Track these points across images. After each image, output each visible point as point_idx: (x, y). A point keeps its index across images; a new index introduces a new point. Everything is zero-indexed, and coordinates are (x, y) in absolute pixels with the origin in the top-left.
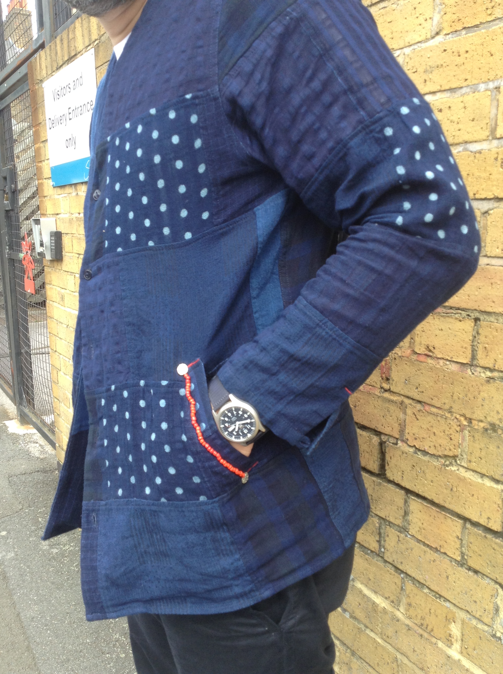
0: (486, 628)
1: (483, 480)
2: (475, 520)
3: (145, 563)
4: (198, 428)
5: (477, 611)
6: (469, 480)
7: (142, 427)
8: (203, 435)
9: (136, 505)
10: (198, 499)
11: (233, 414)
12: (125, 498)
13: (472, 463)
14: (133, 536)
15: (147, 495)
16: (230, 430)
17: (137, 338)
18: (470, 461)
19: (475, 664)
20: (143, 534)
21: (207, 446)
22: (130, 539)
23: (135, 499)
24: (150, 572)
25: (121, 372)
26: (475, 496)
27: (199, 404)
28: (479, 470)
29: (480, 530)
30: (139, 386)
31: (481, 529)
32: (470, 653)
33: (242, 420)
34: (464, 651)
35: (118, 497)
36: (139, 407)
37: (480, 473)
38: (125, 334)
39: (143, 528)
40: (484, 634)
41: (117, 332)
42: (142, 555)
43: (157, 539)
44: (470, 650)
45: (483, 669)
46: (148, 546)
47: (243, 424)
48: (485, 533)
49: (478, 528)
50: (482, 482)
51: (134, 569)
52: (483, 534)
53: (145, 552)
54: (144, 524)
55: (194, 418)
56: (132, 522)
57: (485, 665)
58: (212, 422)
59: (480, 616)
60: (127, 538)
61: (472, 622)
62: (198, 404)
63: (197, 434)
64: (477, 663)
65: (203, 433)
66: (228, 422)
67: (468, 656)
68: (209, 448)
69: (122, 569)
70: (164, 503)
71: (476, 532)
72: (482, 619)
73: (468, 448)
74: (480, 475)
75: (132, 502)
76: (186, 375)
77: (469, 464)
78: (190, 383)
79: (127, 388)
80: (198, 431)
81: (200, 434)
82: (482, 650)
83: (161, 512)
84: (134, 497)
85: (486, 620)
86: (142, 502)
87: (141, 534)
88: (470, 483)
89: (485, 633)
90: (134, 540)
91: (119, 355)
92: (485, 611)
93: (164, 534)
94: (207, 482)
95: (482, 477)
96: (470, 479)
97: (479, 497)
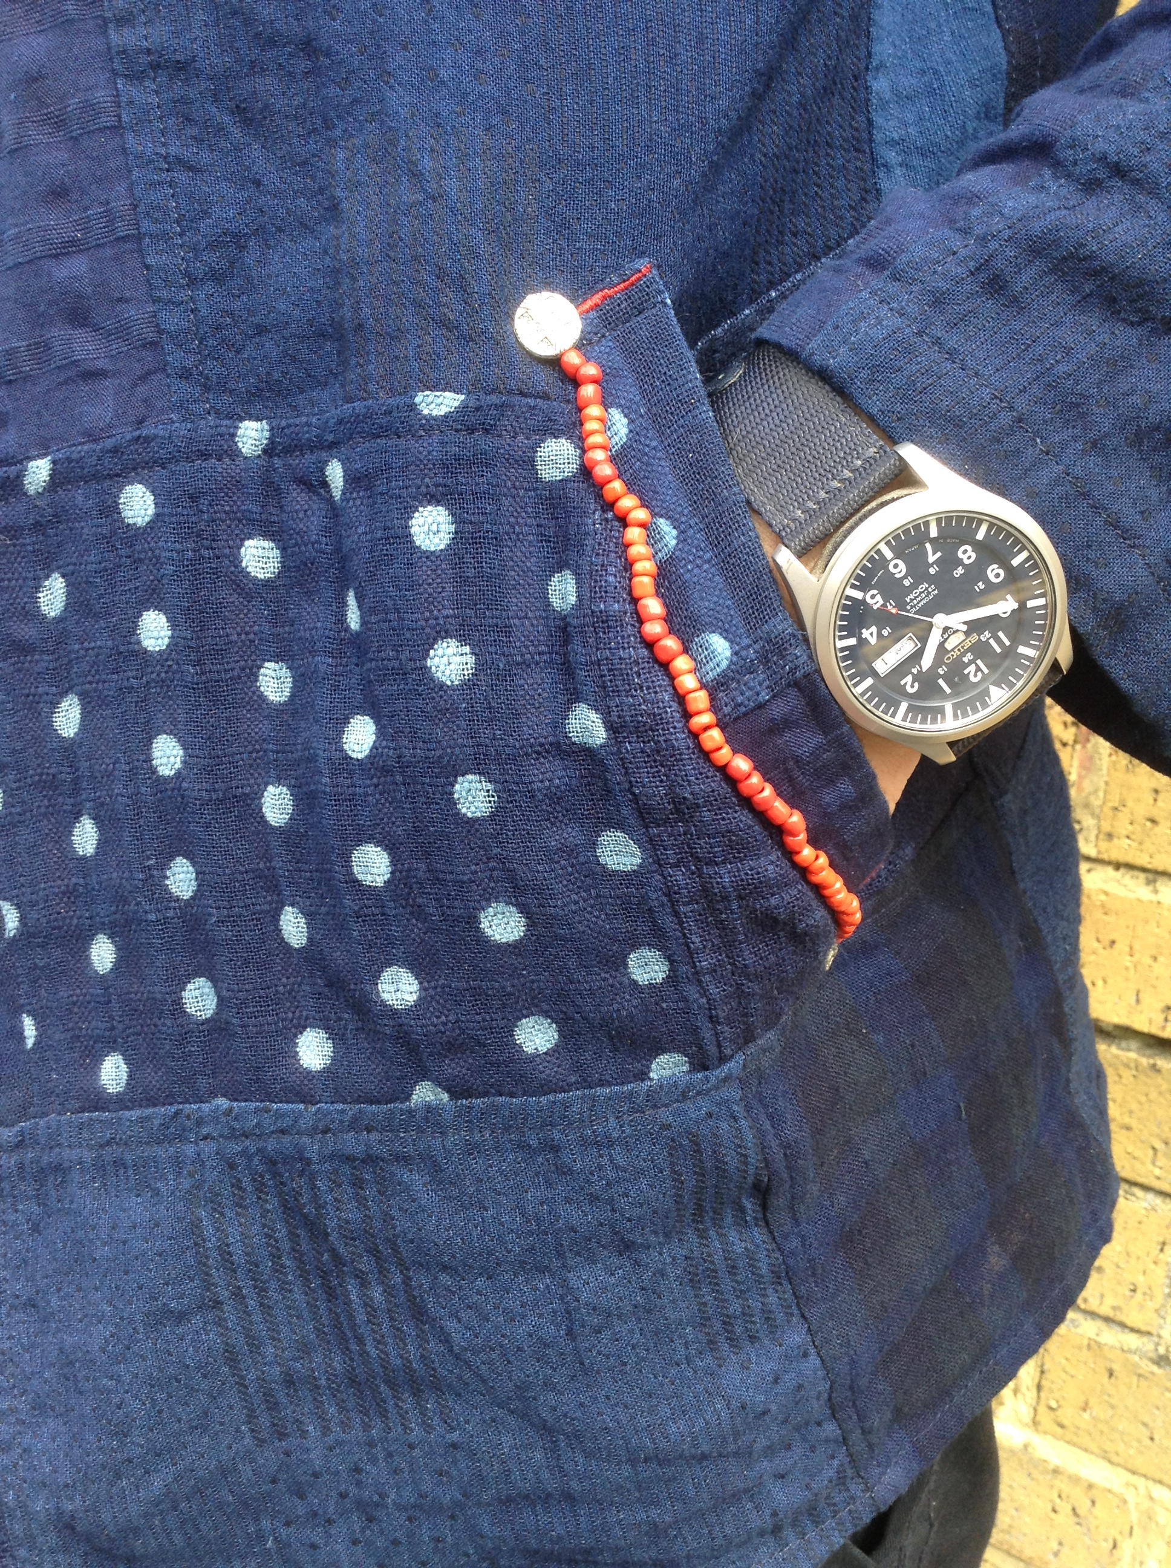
0: (1132, 1341)
1: (1156, 891)
2: (1116, 1020)
3: (282, 1436)
4: (682, 663)
5: (1102, 1296)
6: (1103, 897)
7: (262, 698)
8: (714, 707)
9: (233, 1135)
10: (643, 1075)
11: (918, 569)
12: (152, 1102)
13: (1116, 841)
14: (217, 1304)
15: (308, 1074)
16: (883, 665)
17: (206, 157)
18: (1110, 836)
19: (1086, 1450)
20: (273, 1285)
21: (742, 764)
22: (197, 1320)
23: (222, 1102)
24: (316, 1475)
25: (93, 375)
26: (1122, 946)
27: (676, 524)
28: (1143, 860)
29: (1129, 1050)
30: (234, 453)
31: (1134, 1044)
32: (1065, 1422)
33: (969, 600)
34: (1044, 1417)
35: (99, 1101)
36: (239, 579)
37: (1144, 870)
38: (117, 129)
39: (276, 1257)
40: (1127, 1359)
41: (59, 123)
42: (268, 1394)
43: (368, 1304)
44: (1067, 1415)
45: (1115, 1459)
46: (305, 1349)
47: (974, 626)
48: (1149, 1057)
49: (1124, 1044)
50: (1154, 898)
51: (225, 1472)
52: (1144, 1061)
53: (289, 1381)
54: (281, 1230)
55: (653, 606)
56: (209, 1231)
57: (1121, 1447)
58: (781, 625)
59: (1114, 1308)
60: (181, 1317)
61: (1079, 1331)
62: (664, 525)
63: (681, 698)
64: (1093, 1447)
65: (715, 688)
66: (882, 618)
67: (1059, 1430)
68: (755, 779)
69: (157, 1483)
70: (429, 1108)
71: (1117, 1057)
72: (1120, 1317)
73: (1106, 792)
74: (1142, 876)
75: (200, 1122)
76: (573, 359)
77: (1104, 845)
78: (606, 405)
79: (148, 465)
80: (689, 682)
81: (700, 699)
82: (1113, 1407)
83: (405, 1160)
84: (213, 1094)
85: (1133, 1318)
86: (279, 1115)
87: (261, 1290)
88: (1103, 906)
89: (1128, 1356)
90: (220, 1322)
91: (77, 266)
92: (1134, 1291)
93: (421, 1279)
94: (707, 978)
95: (1149, 882)
96: (1106, 893)
97: (1136, 947)
